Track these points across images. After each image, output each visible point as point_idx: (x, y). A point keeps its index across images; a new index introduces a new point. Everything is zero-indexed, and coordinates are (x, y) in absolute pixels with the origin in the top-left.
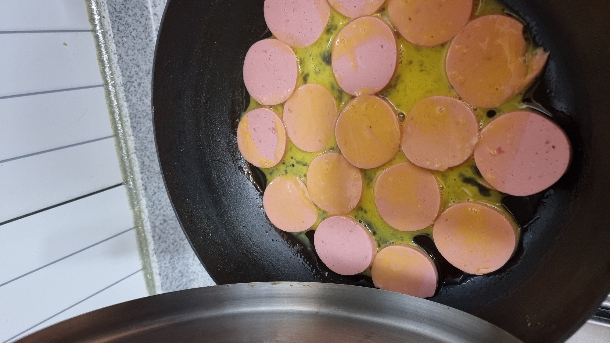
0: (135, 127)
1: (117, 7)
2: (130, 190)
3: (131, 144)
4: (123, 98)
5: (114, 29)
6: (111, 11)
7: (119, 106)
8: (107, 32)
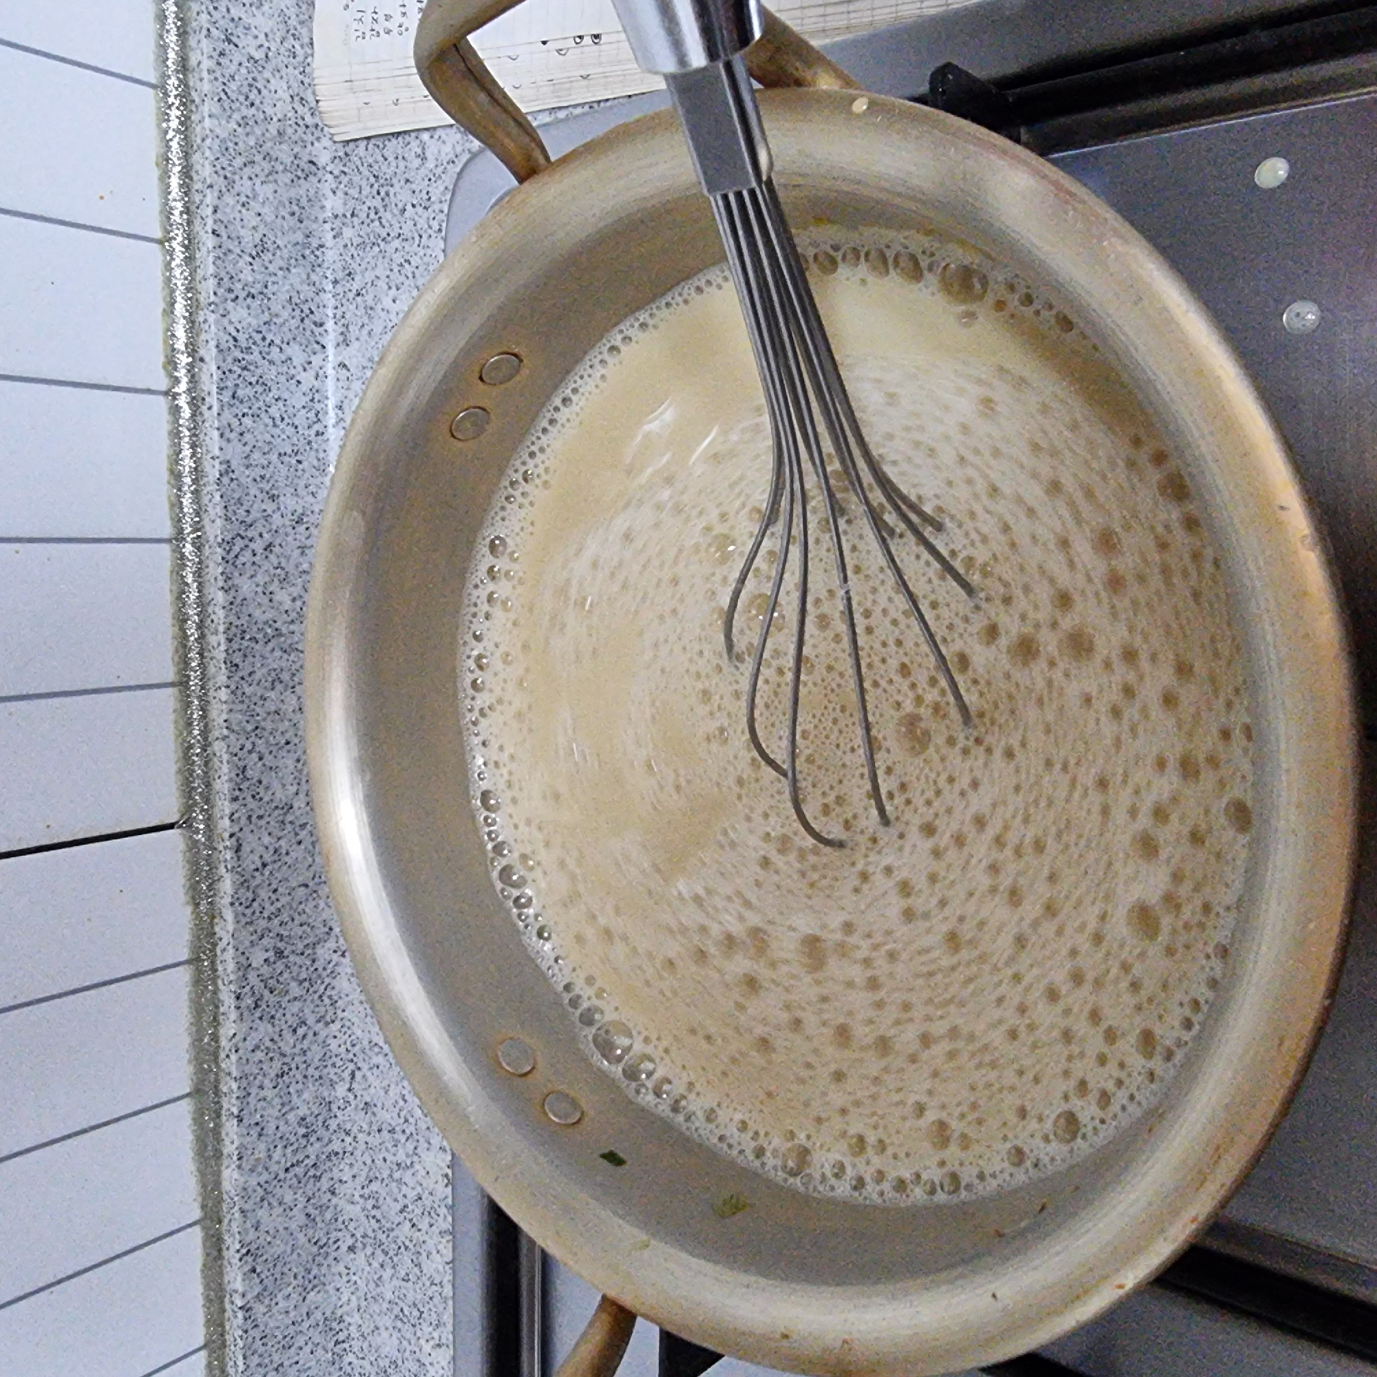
0: (236, 665)
1: (241, 337)
2: (193, 845)
3: (218, 714)
4: (216, 579)
5: (224, 392)
6: (224, 346)
7: (202, 603)
8: (203, 399)
